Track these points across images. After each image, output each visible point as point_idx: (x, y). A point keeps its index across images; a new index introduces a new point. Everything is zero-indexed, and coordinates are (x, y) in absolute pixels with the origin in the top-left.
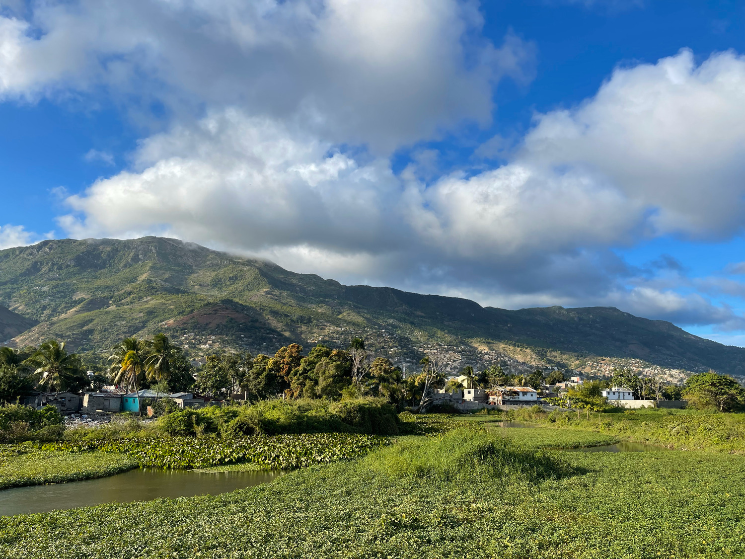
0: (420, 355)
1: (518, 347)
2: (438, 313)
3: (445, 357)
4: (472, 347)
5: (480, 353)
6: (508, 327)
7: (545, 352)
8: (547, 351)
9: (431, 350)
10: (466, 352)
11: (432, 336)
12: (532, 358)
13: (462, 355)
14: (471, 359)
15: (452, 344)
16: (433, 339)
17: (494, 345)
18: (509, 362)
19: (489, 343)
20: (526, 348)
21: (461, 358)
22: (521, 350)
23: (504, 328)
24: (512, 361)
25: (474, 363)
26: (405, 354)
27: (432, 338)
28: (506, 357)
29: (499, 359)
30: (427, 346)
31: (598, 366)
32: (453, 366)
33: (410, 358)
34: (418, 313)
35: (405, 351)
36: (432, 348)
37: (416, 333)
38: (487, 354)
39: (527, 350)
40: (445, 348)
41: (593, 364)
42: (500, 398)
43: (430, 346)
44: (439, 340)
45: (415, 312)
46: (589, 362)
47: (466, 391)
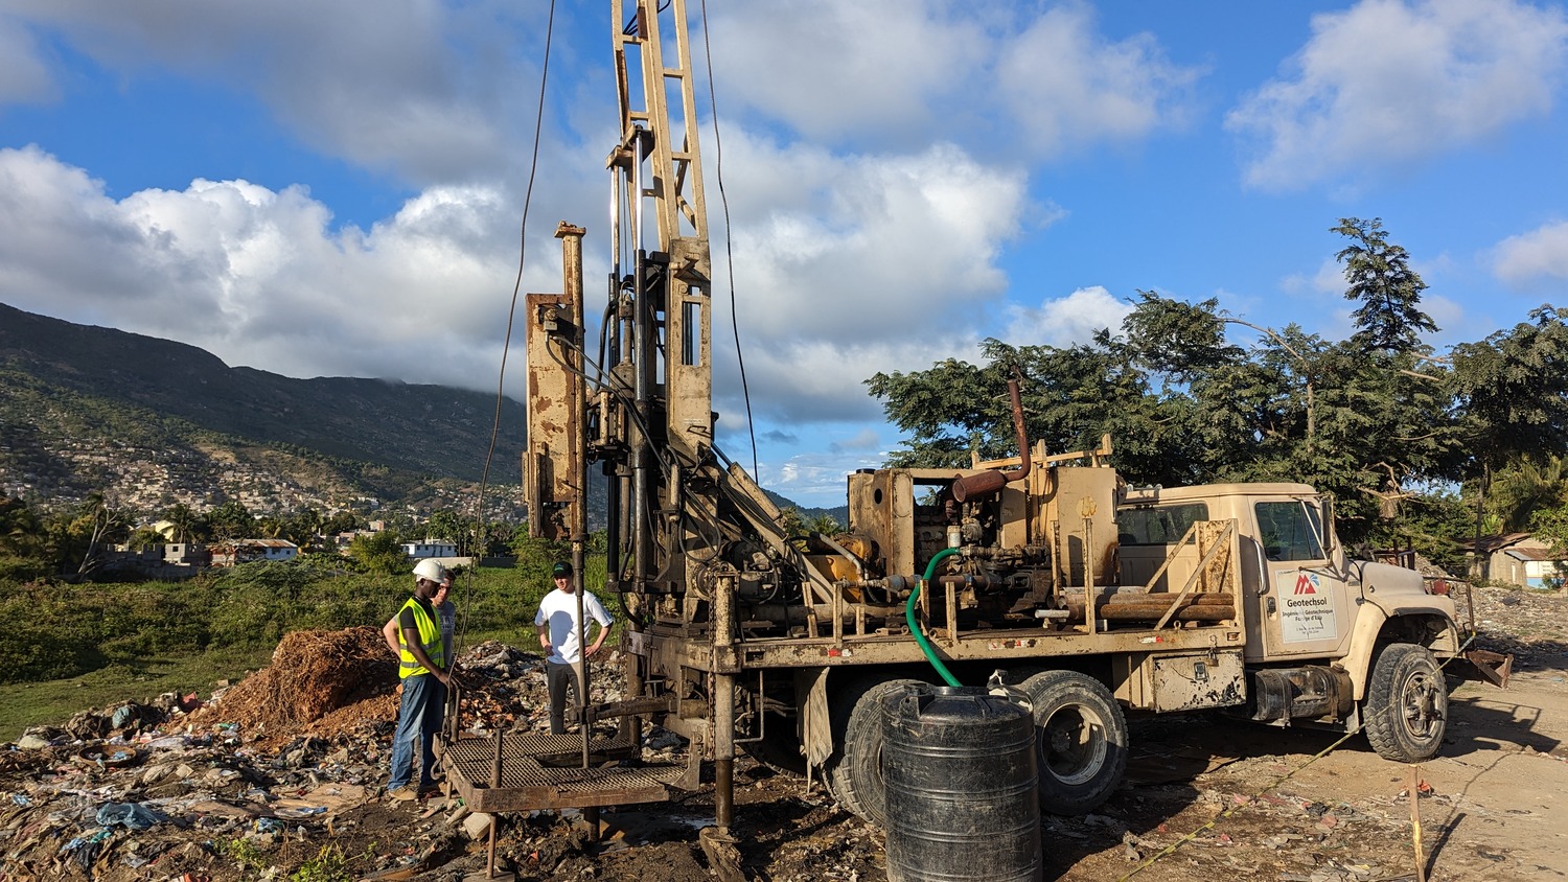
0: (62, 465)
1: (303, 455)
2: (115, 372)
3: (126, 472)
4: (195, 452)
5: (214, 466)
6: (286, 414)
7: (359, 469)
8: (363, 466)
9: (92, 455)
10: (181, 463)
11: (95, 424)
12: (329, 480)
13: (171, 469)
14: (193, 479)
15: (147, 444)
16: (99, 429)
17: (250, 449)
18: (277, 487)
19: (238, 445)
20: (319, 460)
21: (166, 476)
22: (307, 463)
23: (276, 415)
24: (284, 484)
25: (198, 487)
26: (21, 461)
27: (95, 428)
28: (273, 475)
29: (256, 480)
30: (83, 446)
31: (456, 497)
32: (146, 492)
33: (34, 471)
34: (60, 365)
35: (21, 455)
36: (96, 451)
37: (52, 413)
38: (229, 469)
39: (320, 464)
40: (130, 453)
41: (447, 494)
42: (232, 558)
43: (89, 447)
44: (114, 433)
45: (53, 364)
46: (441, 490)
47: (169, 548)
